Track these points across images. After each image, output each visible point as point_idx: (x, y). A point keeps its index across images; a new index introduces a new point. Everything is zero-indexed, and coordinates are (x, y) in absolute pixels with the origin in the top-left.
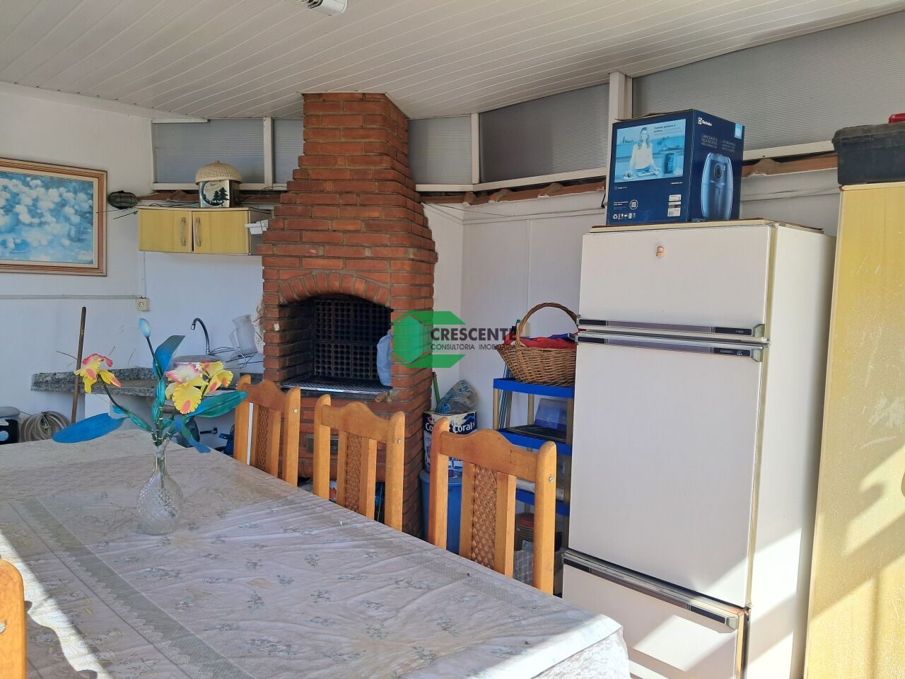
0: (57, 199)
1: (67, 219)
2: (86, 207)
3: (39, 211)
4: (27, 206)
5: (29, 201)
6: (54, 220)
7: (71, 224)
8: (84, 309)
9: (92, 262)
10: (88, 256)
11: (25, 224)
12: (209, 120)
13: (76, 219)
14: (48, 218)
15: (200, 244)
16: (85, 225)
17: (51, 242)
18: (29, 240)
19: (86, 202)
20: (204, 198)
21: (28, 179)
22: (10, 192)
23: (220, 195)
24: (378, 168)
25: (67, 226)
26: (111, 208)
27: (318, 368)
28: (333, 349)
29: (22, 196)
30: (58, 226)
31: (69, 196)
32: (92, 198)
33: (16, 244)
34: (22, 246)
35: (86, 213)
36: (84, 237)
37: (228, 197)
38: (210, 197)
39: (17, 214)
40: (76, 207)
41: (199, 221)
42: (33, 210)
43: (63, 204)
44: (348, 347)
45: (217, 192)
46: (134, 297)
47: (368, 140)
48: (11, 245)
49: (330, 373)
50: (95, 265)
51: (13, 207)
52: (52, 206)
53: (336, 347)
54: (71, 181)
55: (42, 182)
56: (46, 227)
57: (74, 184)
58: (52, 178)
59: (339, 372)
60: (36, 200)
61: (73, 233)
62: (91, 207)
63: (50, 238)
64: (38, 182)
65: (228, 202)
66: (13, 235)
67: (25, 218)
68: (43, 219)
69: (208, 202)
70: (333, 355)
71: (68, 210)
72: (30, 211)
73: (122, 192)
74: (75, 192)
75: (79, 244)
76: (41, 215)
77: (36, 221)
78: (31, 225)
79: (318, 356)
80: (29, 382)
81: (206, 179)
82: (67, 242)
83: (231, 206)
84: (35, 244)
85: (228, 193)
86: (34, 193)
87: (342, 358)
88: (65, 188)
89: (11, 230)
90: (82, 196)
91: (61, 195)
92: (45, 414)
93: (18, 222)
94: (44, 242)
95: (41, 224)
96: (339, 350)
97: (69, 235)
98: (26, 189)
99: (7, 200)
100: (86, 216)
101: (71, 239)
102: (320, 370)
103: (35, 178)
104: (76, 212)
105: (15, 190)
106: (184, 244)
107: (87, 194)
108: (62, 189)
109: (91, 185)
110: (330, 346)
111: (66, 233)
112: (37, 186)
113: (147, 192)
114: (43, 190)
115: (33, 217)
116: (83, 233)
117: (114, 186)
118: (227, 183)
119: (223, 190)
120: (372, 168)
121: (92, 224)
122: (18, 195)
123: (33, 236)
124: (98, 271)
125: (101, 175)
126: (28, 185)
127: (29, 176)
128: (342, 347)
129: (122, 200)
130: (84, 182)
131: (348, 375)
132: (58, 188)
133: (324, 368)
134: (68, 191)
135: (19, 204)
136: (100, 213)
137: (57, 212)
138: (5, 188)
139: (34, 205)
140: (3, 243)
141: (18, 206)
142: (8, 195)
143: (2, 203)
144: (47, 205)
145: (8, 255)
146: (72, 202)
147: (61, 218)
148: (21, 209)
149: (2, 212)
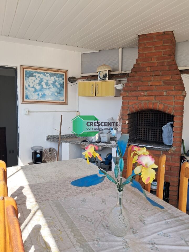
0: (54, 80)
1: (56, 86)
2: (62, 82)
3: (48, 84)
4: (45, 82)
6: (53, 87)
7: (57, 88)
8: (62, 115)
9: (63, 100)
10: (62, 98)
11: (44, 88)
12: (100, 51)
13: (59, 86)
14: (51, 86)
15: (98, 94)
16: (62, 88)
17: (52, 94)
18: (46, 93)
19: (62, 81)
20: (100, 77)
21: (45, 74)
22: (41, 78)
23: (105, 76)
24: (168, 60)
25: (56, 89)
26: (69, 82)
27: (137, 136)
28: (143, 130)
29: (44, 79)
30: (54, 89)
31: (57, 79)
32: (63, 79)
33: (42, 95)
34: (44, 95)
35: (62, 84)
36: (61, 92)
37: (108, 76)
38: (102, 77)
39: (42, 85)
40: (59, 82)
41: (98, 85)
42: (47, 84)
43: (55, 81)
44: (149, 129)
45: (104, 75)
46: (75, 111)
47: (164, 50)
48: (41, 95)
49: (141, 138)
50: (64, 101)
51: (41, 83)
52: (52, 82)
53: (144, 129)
54: (57, 74)
55: (49, 74)
56: (51, 89)
57: (58, 75)
58: (52, 73)
59: (145, 138)
60: (47, 81)
61: (58, 91)
62: (63, 82)
63: (52, 93)
64: (48, 75)
65: (108, 78)
66: (41, 92)
67: (45, 86)
68: (50, 87)
69: (101, 79)
70: (143, 132)
71: (57, 84)
72: (46, 84)
73: (72, 77)
74: (59, 78)
75: (60, 95)
76: (49, 85)
77: (48, 87)
78: (46, 89)
79: (137, 132)
80: (46, 138)
81: (101, 71)
82: (56, 94)
83: (108, 80)
84: (47, 95)
85: (108, 75)
86: (47, 78)
87: (147, 133)
88: (56, 76)
89: (41, 90)
90: (61, 79)
91: (55, 79)
92: (50, 149)
93: (42, 88)
94: (50, 94)
95: (49, 88)
96: (145, 130)
97: (57, 92)
98: (45, 77)
99: (39, 81)
100: (62, 85)
102: (138, 137)
103: (47, 73)
104: (59, 84)
105: (41, 77)
106: (93, 93)
107: (62, 78)
108: (55, 77)
109: (63, 75)
110: (142, 128)
111: (56, 91)
112: (48, 76)
113: (79, 77)
114: (50, 77)
115: (47, 86)
117: (70, 75)
118: (108, 71)
119: (106, 74)
120: (166, 61)
121: (63, 88)
122: (42, 79)
123: (47, 92)
124: (65, 103)
125: (66, 72)
126: (45, 76)
127: (45, 73)
128: (147, 129)
129: (72, 80)
130: (61, 74)
131: (149, 139)
132: (54, 76)
133: (139, 136)
134: (57, 77)
135: (43, 82)
136: (66, 84)
137: (54, 84)
138: (39, 77)
139: (47, 82)
140: (38, 95)
141: (42, 83)
142: (40, 79)
143: (38, 82)
144: (51, 82)
145: (40, 98)
146: (58, 81)
147: (55, 86)
148: (43, 84)
149: (38, 84)
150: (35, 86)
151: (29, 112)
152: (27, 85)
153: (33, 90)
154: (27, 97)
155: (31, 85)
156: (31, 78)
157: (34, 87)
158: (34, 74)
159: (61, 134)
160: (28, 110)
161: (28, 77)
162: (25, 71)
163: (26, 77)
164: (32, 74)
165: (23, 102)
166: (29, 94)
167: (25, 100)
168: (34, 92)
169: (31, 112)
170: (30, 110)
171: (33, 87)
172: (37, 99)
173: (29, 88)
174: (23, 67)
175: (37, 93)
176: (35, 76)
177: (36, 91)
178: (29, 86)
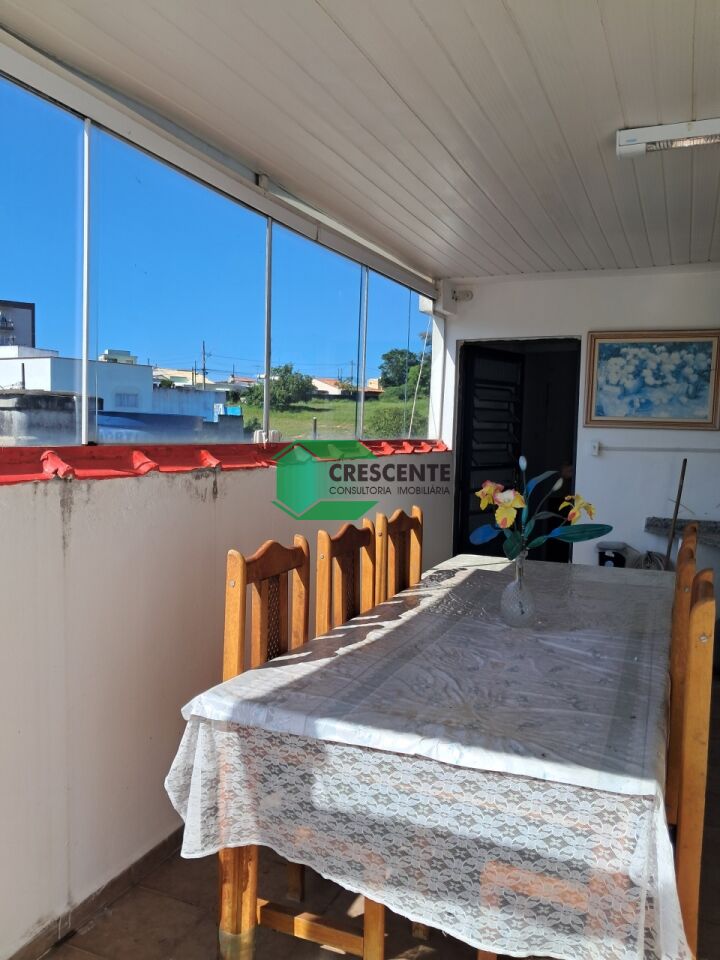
0: (678, 362)
1: (687, 379)
2: (704, 366)
3: (662, 374)
4: (652, 370)
5: (653, 366)
6: (674, 380)
7: (689, 383)
8: (685, 461)
9: (706, 417)
10: (703, 412)
11: (649, 386)
13: (694, 378)
14: (670, 379)
16: (703, 382)
17: (671, 400)
18: (652, 399)
19: (705, 361)
21: (655, 346)
22: (639, 359)
25: (686, 385)
29: (649, 362)
30: (678, 385)
31: (689, 357)
32: (710, 357)
33: (641, 404)
34: (647, 405)
35: (704, 371)
36: (701, 393)
39: (644, 378)
40: (695, 367)
42: (657, 375)
43: (683, 365)
48: (637, 405)
50: (709, 420)
51: (640, 372)
52: (673, 368)
54: (691, 343)
55: (667, 347)
56: (668, 387)
57: (694, 346)
58: (675, 343)
60: (660, 365)
61: (691, 390)
62: (710, 366)
63: (670, 396)
64: (663, 348)
66: (639, 396)
67: (650, 380)
68: (665, 381)
71: (688, 371)
72: (654, 374)
74: (695, 354)
75: (696, 401)
76: (664, 377)
77: (659, 382)
78: (655, 386)
80: (642, 525)
82: (684, 399)
84: (657, 403)
86: (658, 359)
88: (687, 350)
89: (638, 391)
90: (701, 356)
91: (682, 358)
92: (649, 554)
93: (644, 384)
94: (665, 401)
95: (663, 385)
97: (687, 392)
98: (652, 355)
99: (636, 366)
100: (703, 374)
101: (689, 396)
103: (659, 344)
104: (695, 371)
105: (642, 357)
107: (706, 353)
108: (683, 352)
109: (710, 344)
111: (685, 391)
112: (662, 352)
114: (666, 354)
115: (656, 379)
116: (700, 390)
121: (709, 381)
122: (645, 361)
123: (657, 396)
124: (710, 425)
126: (654, 352)
127: (654, 344)
130: (703, 343)
132: (680, 351)
134: (689, 353)
135: (645, 368)
137: (677, 373)
138: (635, 356)
139: (658, 369)
140: (631, 403)
141: (645, 371)
142: (637, 362)
143: (631, 368)
144: (668, 368)
145: (634, 413)
146: (692, 362)
147: (681, 380)
148: (647, 374)
149: (631, 376)
150: (624, 380)
151: (601, 448)
152: (602, 380)
153: (618, 390)
154: (600, 411)
155: (614, 379)
156: (613, 360)
157: (621, 383)
158: (624, 350)
159: (679, 517)
160: (599, 444)
161: (607, 358)
162: (600, 345)
163: (600, 358)
164: (618, 350)
165: (589, 423)
166: (605, 401)
167: (594, 418)
168: (619, 398)
169: (607, 449)
170: (606, 444)
171: (618, 384)
172: (626, 415)
173: (606, 388)
174: (593, 336)
175: (627, 400)
176: (624, 356)
177: (625, 393)
178: (607, 382)
